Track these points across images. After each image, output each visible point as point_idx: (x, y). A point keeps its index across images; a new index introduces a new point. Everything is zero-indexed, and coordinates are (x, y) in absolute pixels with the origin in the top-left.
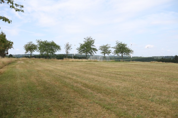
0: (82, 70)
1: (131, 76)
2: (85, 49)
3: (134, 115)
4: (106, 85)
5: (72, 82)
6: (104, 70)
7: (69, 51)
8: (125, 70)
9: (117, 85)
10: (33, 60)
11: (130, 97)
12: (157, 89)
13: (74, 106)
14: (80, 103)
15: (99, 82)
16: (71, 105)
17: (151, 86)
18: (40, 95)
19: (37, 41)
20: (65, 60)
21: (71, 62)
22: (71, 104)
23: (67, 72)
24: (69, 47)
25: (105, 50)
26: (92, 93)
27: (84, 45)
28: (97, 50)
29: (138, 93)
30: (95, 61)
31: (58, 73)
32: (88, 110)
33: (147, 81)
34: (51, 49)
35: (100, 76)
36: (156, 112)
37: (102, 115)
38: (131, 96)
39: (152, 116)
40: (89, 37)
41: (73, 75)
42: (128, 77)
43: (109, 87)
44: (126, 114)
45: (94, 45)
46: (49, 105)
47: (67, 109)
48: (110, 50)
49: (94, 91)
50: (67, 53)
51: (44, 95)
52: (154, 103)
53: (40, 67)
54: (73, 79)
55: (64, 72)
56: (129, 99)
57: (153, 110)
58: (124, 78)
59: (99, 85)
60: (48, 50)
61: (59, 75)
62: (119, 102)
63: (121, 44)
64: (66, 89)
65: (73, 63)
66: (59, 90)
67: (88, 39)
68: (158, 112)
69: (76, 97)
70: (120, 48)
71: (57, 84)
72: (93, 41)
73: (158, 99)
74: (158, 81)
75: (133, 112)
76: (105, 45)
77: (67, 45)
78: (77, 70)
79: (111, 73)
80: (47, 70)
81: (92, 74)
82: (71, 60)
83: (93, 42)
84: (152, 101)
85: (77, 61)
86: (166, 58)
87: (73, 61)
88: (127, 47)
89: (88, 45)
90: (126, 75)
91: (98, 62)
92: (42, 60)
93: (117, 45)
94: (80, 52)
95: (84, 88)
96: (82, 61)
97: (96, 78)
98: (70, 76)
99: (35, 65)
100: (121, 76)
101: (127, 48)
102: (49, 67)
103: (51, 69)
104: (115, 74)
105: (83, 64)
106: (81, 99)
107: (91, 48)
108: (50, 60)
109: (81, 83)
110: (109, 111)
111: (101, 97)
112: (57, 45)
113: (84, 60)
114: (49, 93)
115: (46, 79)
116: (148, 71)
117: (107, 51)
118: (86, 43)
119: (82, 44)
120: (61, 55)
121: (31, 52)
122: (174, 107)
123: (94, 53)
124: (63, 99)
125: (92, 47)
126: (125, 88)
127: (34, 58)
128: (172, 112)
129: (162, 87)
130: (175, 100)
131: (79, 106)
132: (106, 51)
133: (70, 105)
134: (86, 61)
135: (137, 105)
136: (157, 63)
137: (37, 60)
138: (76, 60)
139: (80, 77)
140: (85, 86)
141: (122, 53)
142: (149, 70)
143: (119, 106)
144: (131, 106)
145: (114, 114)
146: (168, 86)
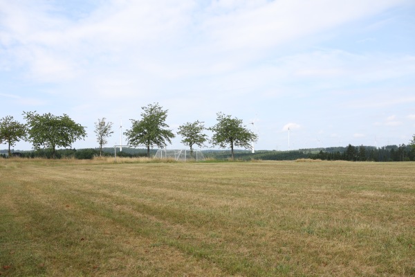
0: (137, 178)
1: (254, 187)
2: (145, 133)
3: (268, 265)
4: (195, 207)
5: (110, 203)
6: (189, 177)
7: (105, 138)
8: (241, 176)
9: (221, 204)
10: (16, 161)
11: (256, 227)
12: (318, 209)
13: (111, 255)
14: (127, 247)
15: (179, 200)
16: (101, 254)
17: (304, 203)
18: (19, 234)
19: (26, 116)
20: (96, 160)
21: (110, 163)
22: (102, 251)
23: (99, 183)
24: (106, 130)
25: (193, 134)
26: (158, 225)
27: (142, 124)
28: (172, 136)
29: (275, 219)
30: (168, 162)
31: (76, 187)
32: (146, 262)
33: (292, 194)
34: (62, 134)
35: (180, 189)
36: (322, 255)
37: (185, 272)
38: (259, 225)
39: (315, 264)
40: (154, 105)
41: (113, 188)
42: (248, 189)
43: (202, 209)
44: (248, 266)
45: (165, 122)
46: (40, 257)
47: (89, 263)
48: (203, 136)
49: (164, 219)
50: (101, 143)
51: (29, 234)
52: (315, 237)
53: (31, 175)
54: (112, 196)
55: (91, 183)
56: (254, 231)
57: (316, 252)
58: (237, 190)
59: (177, 207)
60: (53, 137)
61: (78, 191)
62: (229, 240)
63: (228, 120)
64: (92, 219)
65: (115, 166)
66: (73, 221)
67: (152, 110)
68: (328, 254)
69: (117, 236)
70: (227, 129)
71: (71, 209)
72: (164, 114)
73: (324, 228)
74: (318, 193)
75: (266, 260)
76: (192, 122)
77: (102, 124)
78: (124, 180)
79: (207, 182)
80: (48, 181)
81: (161, 185)
82: (110, 159)
83: (162, 116)
84: (310, 233)
85: (126, 162)
86: (329, 152)
87: (115, 163)
88: (243, 127)
89: (152, 123)
90: (243, 185)
91: (175, 162)
92: (38, 161)
93: (218, 122)
94: (134, 140)
95: (138, 215)
96: (138, 162)
97: (171, 193)
98: (106, 191)
99: (18, 172)
100: (230, 187)
101: (242, 129)
102: (54, 175)
103: (58, 178)
104: (216, 183)
105: (141, 168)
106: (131, 239)
107: (158, 131)
108: (58, 161)
109: (133, 204)
110: (205, 261)
111: (183, 231)
112: (77, 125)
113: (142, 159)
114: (44, 230)
115: (42, 199)
116: (293, 175)
117: (197, 136)
118: (146, 119)
119: (136, 122)
120: (86, 150)
121: (10, 142)
122: (363, 241)
123: (166, 142)
124: (82, 239)
125: (161, 128)
126: (241, 209)
127: (18, 158)
128: (361, 252)
129: (329, 204)
130: (363, 228)
131: (124, 253)
132: (193, 137)
133: (98, 253)
134: (148, 162)
135: (273, 243)
136: (311, 161)
137: (25, 161)
138: (124, 159)
139: (131, 191)
140: (141, 209)
141: (231, 140)
142: (295, 173)
143: (228, 249)
144: (258, 245)
145: (217, 266)
146: (341, 201)
